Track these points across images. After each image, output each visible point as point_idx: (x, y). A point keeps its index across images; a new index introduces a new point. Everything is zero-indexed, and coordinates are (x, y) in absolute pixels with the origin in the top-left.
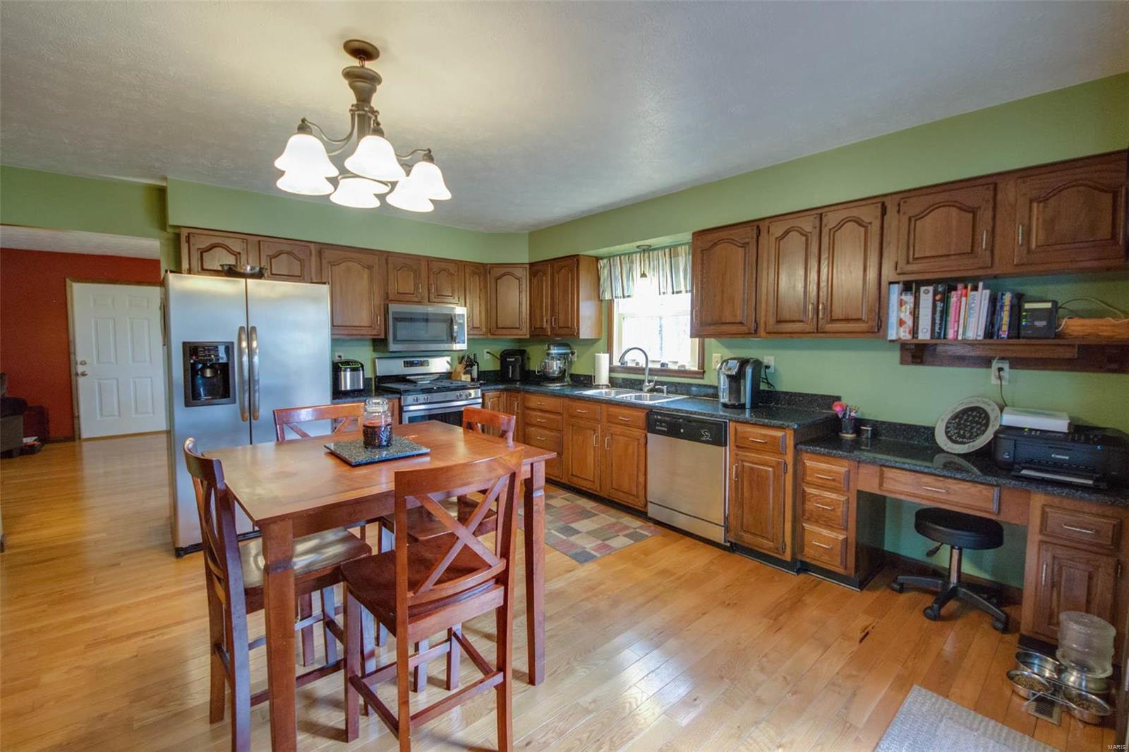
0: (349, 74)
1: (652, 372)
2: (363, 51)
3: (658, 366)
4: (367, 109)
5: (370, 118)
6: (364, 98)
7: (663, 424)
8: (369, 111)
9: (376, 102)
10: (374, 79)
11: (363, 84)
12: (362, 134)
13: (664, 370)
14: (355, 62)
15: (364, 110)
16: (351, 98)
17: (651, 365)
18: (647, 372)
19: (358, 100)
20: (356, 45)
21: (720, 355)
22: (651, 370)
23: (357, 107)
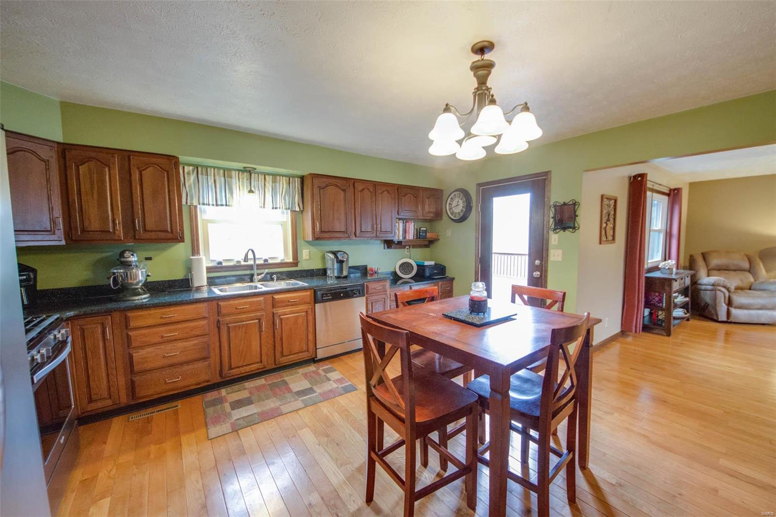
0: (475, 68)
1: (259, 266)
2: (484, 48)
3: (262, 262)
4: (484, 88)
5: (486, 94)
6: (482, 81)
7: (328, 295)
9: (489, 84)
10: (490, 66)
11: (482, 71)
12: (481, 107)
13: (266, 265)
14: (477, 57)
15: (482, 90)
17: (258, 262)
18: (255, 268)
19: (479, 84)
21: (308, 250)
22: (258, 265)
23: (477, 89)
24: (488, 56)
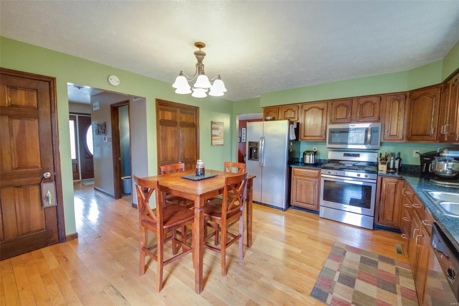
0: (196, 54)
2: (199, 45)
6: (200, 61)
8: (201, 65)
9: (204, 62)
10: (204, 55)
11: (200, 56)
12: (199, 74)
14: (198, 49)
16: (196, 62)
19: (198, 62)
20: (198, 44)
23: (198, 64)
24: (202, 50)
